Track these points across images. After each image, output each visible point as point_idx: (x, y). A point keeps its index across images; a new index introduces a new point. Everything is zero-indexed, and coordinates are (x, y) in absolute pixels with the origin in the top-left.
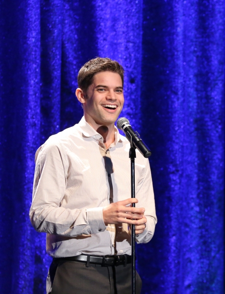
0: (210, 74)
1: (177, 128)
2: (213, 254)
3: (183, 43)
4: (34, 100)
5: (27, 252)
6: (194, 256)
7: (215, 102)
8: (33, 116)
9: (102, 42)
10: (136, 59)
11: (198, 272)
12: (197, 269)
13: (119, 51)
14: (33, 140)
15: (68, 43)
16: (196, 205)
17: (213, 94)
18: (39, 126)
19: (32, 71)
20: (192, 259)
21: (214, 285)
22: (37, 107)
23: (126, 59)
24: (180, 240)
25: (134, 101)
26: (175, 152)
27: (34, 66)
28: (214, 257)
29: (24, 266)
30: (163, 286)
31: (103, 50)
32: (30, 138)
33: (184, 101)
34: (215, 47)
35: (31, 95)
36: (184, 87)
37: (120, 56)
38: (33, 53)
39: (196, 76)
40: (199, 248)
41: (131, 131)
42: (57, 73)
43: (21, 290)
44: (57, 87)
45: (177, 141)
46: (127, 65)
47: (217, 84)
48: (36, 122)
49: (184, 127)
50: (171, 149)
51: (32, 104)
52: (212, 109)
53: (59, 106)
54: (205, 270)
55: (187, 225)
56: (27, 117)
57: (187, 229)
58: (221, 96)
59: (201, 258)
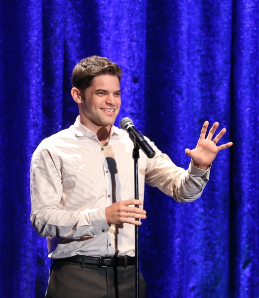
0: (215, 74)
1: (181, 128)
2: (218, 256)
3: (187, 42)
4: (36, 99)
5: (28, 253)
6: (198, 258)
7: (220, 101)
8: (35, 115)
9: (105, 40)
10: (140, 58)
11: (203, 273)
12: (201, 271)
13: (123, 50)
14: (34, 141)
15: (70, 42)
16: (200, 206)
17: (217, 93)
18: (41, 126)
19: (34, 70)
20: (197, 260)
21: (218, 287)
22: (39, 107)
23: (129, 59)
24: (184, 241)
25: (138, 101)
26: (179, 153)
27: (36, 65)
28: (219, 259)
29: (26, 268)
30: (167, 288)
31: (106, 49)
32: (31, 139)
33: (188, 101)
34: (220, 46)
35: (33, 95)
36: (189, 86)
37: (123, 55)
38: (35, 52)
39: (200, 75)
40: (204, 250)
41: (134, 131)
42: (59, 73)
43: (22, 293)
44: (59, 86)
45: (181, 141)
46: (130, 64)
47: (222, 84)
48: (38, 122)
49: (188, 128)
50: (175, 149)
51: (34, 104)
52: (217, 109)
53: (61, 106)
54: (209, 272)
55: (191, 227)
56: (29, 117)
57: (192, 231)
58: (226, 96)
59: (205, 260)
